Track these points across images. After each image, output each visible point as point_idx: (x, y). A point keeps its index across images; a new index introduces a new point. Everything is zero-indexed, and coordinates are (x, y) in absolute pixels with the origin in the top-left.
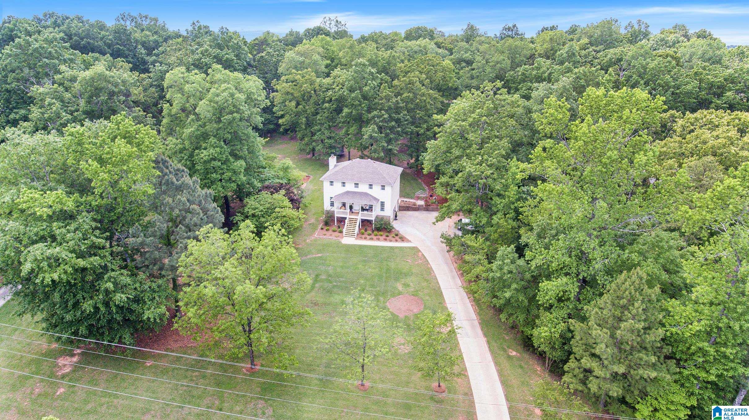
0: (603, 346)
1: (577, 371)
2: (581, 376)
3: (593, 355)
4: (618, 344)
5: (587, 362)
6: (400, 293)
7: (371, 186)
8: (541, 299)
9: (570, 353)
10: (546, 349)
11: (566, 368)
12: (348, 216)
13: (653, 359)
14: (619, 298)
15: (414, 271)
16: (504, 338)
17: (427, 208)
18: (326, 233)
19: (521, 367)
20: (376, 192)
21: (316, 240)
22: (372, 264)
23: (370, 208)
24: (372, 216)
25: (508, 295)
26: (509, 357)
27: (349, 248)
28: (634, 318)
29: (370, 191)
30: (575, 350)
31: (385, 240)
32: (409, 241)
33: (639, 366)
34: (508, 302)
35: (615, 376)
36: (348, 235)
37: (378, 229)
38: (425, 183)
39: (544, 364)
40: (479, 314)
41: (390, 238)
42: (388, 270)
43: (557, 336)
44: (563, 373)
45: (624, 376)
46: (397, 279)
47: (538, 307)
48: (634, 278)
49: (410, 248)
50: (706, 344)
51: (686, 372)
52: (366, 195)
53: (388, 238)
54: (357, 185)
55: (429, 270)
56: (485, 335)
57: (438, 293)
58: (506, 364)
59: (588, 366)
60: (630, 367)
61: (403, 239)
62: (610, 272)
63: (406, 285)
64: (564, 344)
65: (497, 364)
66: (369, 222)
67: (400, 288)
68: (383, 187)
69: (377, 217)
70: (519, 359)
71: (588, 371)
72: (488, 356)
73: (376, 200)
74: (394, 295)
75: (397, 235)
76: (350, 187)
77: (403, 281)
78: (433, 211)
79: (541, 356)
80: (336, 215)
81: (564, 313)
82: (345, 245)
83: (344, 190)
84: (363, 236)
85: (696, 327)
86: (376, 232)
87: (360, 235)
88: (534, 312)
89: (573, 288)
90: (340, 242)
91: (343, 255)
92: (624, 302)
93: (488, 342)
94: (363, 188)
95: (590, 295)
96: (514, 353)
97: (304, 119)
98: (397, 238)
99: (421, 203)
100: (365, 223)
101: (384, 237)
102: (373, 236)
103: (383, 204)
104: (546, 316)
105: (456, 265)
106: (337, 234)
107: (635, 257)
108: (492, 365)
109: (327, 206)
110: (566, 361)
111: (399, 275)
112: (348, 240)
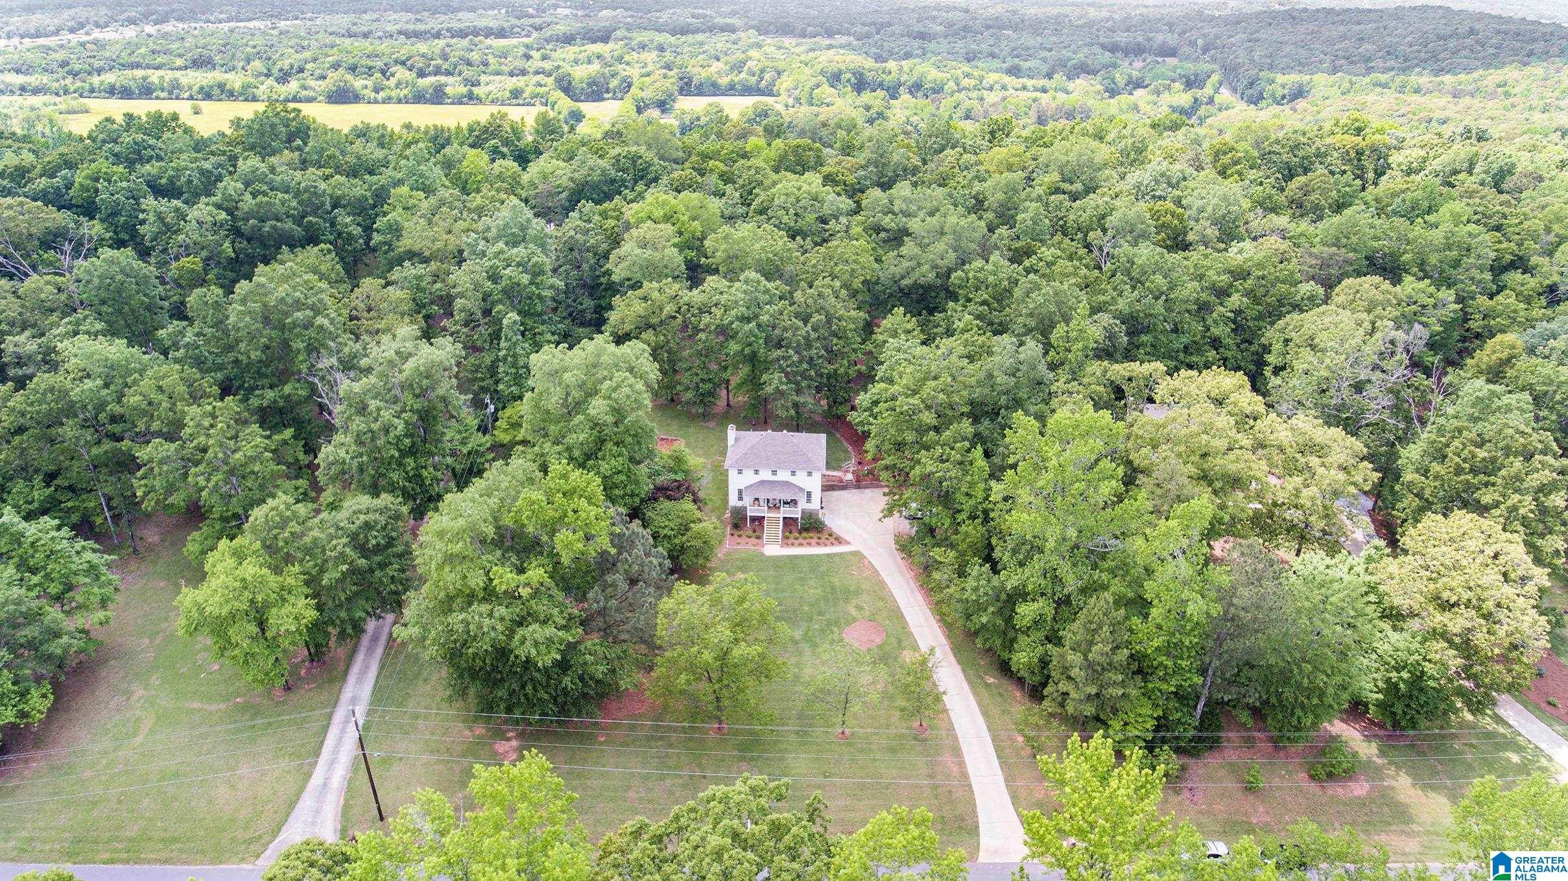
0: (1077, 670)
1: (1055, 694)
2: (1060, 699)
3: (1069, 678)
4: (1090, 665)
5: (1064, 686)
6: (855, 620)
7: (793, 473)
8: (1018, 622)
9: (1049, 677)
10: (1026, 675)
11: (1045, 692)
12: (766, 515)
13: (1120, 678)
14: (1091, 622)
15: (863, 587)
16: (979, 664)
17: (859, 483)
18: (739, 540)
19: (1001, 695)
20: (801, 480)
21: (729, 553)
22: (812, 583)
23: (794, 502)
24: (796, 513)
25: (984, 620)
26: (987, 685)
27: (776, 561)
28: (1102, 642)
29: (793, 480)
30: (1053, 674)
31: (818, 544)
32: (848, 543)
33: (1109, 685)
34: (984, 626)
35: (1089, 697)
36: (769, 542)
37: (805, 529)
38: (847, 440)
39: (1023, 689)
40: (948, 637)
41: (823, 540)
42: (833, 588)
43: (1036, 660)
44: (1042, 698)
45: (1098, 695)
46: (847, 601)
47: (1016, 631)
48: (1102, 603)
49: (851, 553)
50: (1164, 658)
51: (1150, 686)
52: (787, 484)
53: (821, 541)
54: (774, 472)
55: (882, 584)
56: (959, 662)
57: (897, 615)
58: (984, 692)
59: (1065, 690)
60: (1102, 686)
61: (839, 540)
62: (1083, 591)
63: (859, 608)
64: (1043, 668)
65: (976, 694)
66: (795, 520)
67: (853, 612)
68: (810, 474)
69: (803, 512)
70: (997, 686)
71: (1066, 694)
72: (965, 685)
73: (801, 489)
74: (848, 623)
75: (830, 535)
76: (766, 475)
77: (854, 602)
78: (866, 487)
79: (1020, 681)
80: (749, 514)
81: (1041, 635)
82: (771, 557)
83: (758, 478)
84: (790, 541)
85: (1156, 643)
86: (804, 534)
87: (786, 541)
88: (1011, 634)
89: (1050, 612)
90: (763, 554)
91: (772, 573)
92: (1094, 626)
93: (963, 670)
94: (783, 476)
95: (1066, 615)
96: (992, 680)
97: (666, 355)
98: (832, 539)
99: (850, 477)
100: (788, 522)
101: (815, 540)
102: (801, 541)
103: (809, 494)
104: (1023, 640)
105: (912, 574)
106: (753, 541)
107: (1105, 576)
108: (972, 698)
109: (733, 501)
110: (1044, 685)
111: (848, 594)
112: (773, 549)
